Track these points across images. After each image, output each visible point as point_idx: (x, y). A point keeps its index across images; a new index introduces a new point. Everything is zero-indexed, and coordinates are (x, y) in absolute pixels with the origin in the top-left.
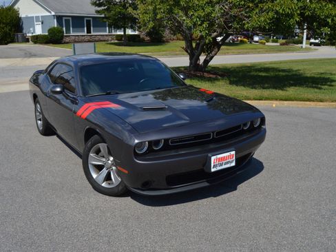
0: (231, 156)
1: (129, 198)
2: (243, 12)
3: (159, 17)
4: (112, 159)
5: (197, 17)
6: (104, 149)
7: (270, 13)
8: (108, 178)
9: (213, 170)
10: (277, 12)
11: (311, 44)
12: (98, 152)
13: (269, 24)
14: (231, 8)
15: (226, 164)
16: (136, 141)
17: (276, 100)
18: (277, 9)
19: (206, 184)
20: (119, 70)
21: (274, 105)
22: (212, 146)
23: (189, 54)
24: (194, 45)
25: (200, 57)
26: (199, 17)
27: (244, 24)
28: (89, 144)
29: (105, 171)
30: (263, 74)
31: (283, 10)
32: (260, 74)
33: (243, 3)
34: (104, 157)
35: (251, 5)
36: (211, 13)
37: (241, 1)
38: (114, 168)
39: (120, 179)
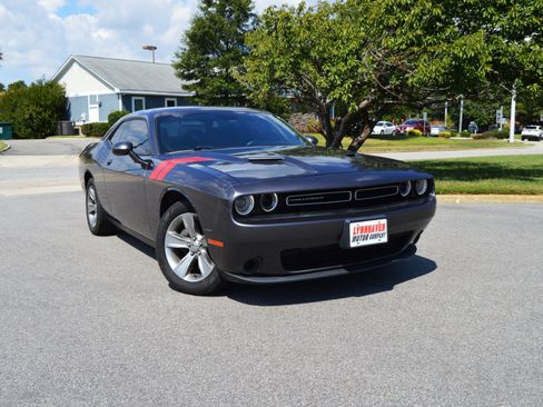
1: (226, 297)
2: (405, 61)
3: (277, 74)
4: (199, 237)
5: (336, 73)
6: (188, 220)
7: (444, 60)
8: (194, 268)
9: (353, 244)
10: (456, 58)
11: (524, 138)
12: (180, 229)
13: (443, 75)
14: (387, 56)
15: (372, 238)
16: (237, 194)
17: (461, 193)
18: (456, 52)
19: (343, 272)
20: (215, 124)
21: (458, 201)
22: (350, 211)
24: (333, 124)
25: (343, 142)
26: (338, 73)
27: (407, 79)
28: (167, 215)
29: (189, 258)
30: (443, 168)
31: (464, 53)
32: (438, 168)
33: (404, 46)
34: (188, 236)
35: (416, 49)
36: (357, 67)
37: (401, 44)
38: (203, 251)
39: (212, 267)
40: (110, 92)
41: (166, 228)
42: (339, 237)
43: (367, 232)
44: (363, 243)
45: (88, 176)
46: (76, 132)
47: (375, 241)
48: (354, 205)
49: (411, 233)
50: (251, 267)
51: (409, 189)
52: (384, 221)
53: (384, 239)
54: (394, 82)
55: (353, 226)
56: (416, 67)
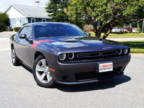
0: (110, 65)
2: (122, 7)
3: (79, 11)
4: (47, 68)
5: (99, 11)
6: (44, 62)
7: (136, 7)
9: (100, 71)
10: (140, 6)
12: (41, 64)
13: (135, 12)
14: (116, 5)
15: (107, 69)
16: (60, 53)
18: (140, 4)
19: (97, 81)
20: (55, 28)
21: (140, 56)
22: (100, 59)
23: (95, 33)
25: (101, 35)
27: (123, 13)
29: (44, 75)
31: (143, 5)
33: (122, 2)
34: (44, 67)
35: (126, 3)
36: (106, 9)
37: (121, 1)
38: (49, 73)
39: (51, 78)
40: (24, 17)
41: (36, 64)
42: (96, 68)
44: (104, 71)
45: (12, 45)
46: (12, 30)
47: (108, 70)
48: (101, 57)
49: (122, 67)
51: (121, 52)
52: (112, 63)
53: (112, 70)
54: (118, 14)
56: (126, 9)
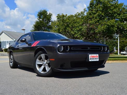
2: (95, 26)
4: (46, 61)
7: (105, 26)
8: (44, 70)
12: (40, 59)
13: (105, 29)
14: (90, 25)
16: (59, 45)
17: (111, 60)
18: (108, 24)
19: (87, 69)
26: (77, 30)
27: (95, 31)
31: (110, 24)
33: (94, 23)
34: (43, 61)
35: (97, 23)
36: (82, 29)
37: (94, 22)
38: (47, 65)
39: (50, 69)
40: (13, 40)
41: (36, 59)
42: (86, 58)
43: (94, 57)
44: (92, 60)
46: (2, 51)
50: (62, 66)
51: (103, 49)
53: (98, 60)
54: (92, 32)
55: (90, 55)
56: (97, 28)
